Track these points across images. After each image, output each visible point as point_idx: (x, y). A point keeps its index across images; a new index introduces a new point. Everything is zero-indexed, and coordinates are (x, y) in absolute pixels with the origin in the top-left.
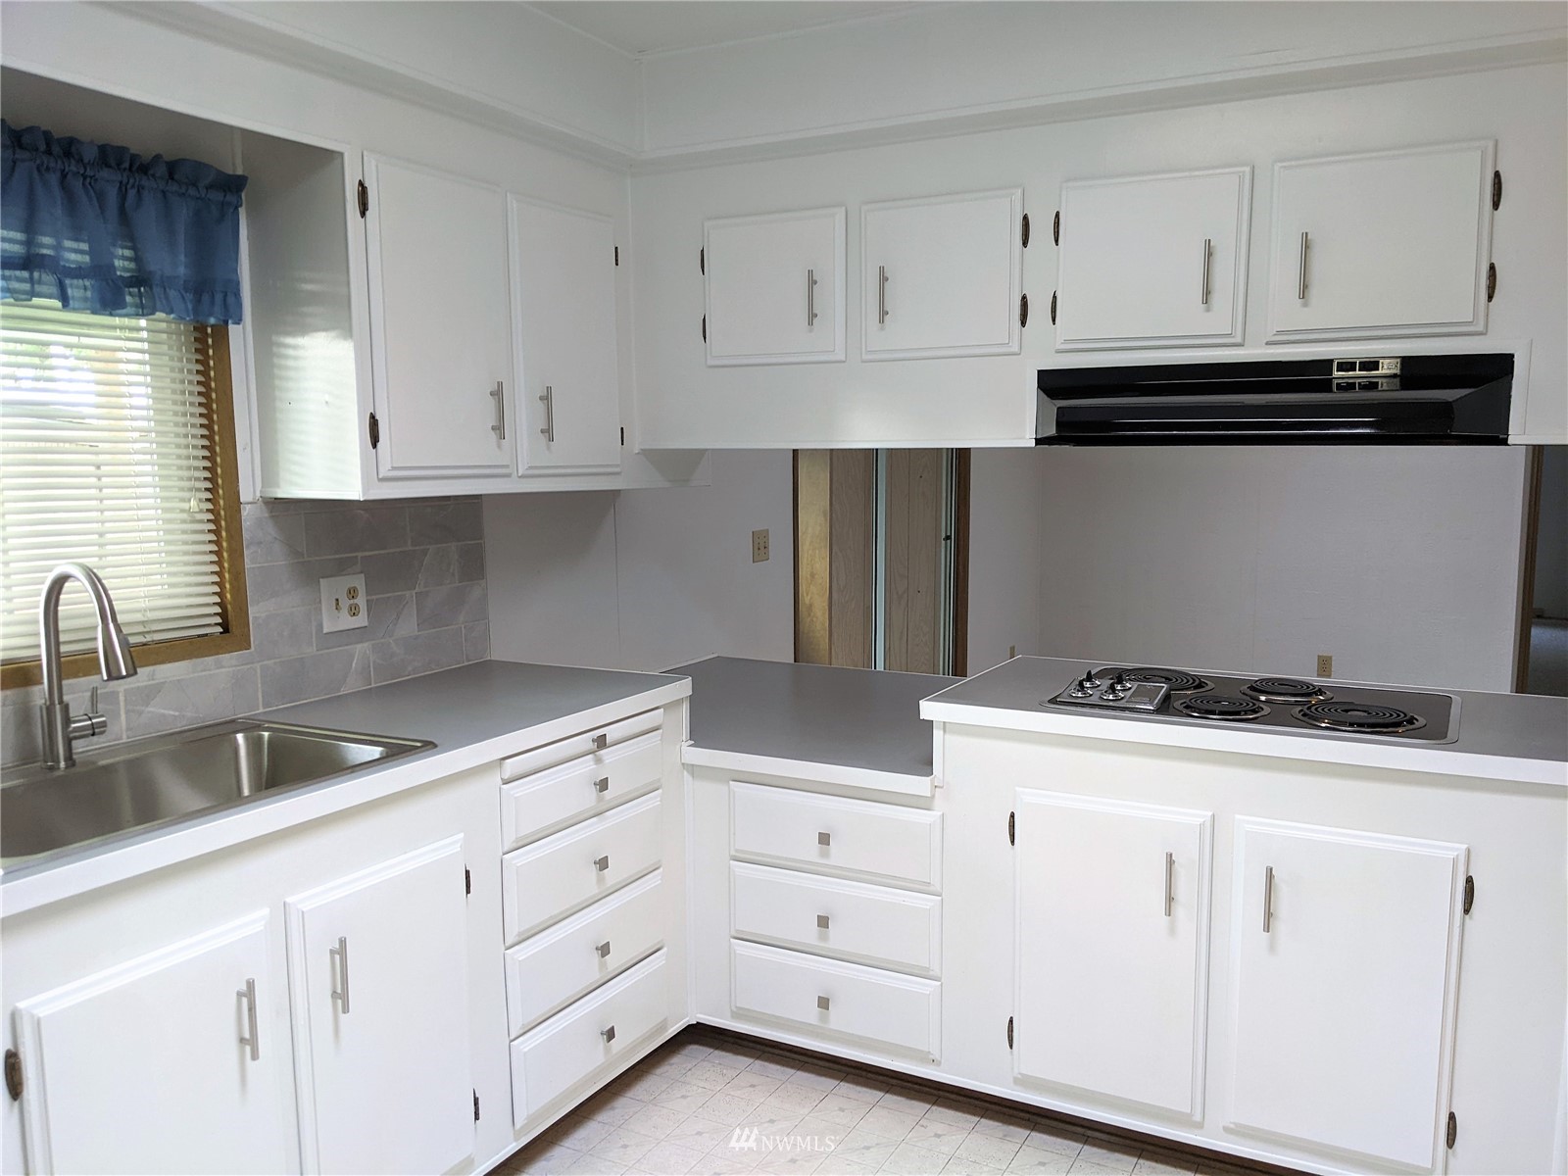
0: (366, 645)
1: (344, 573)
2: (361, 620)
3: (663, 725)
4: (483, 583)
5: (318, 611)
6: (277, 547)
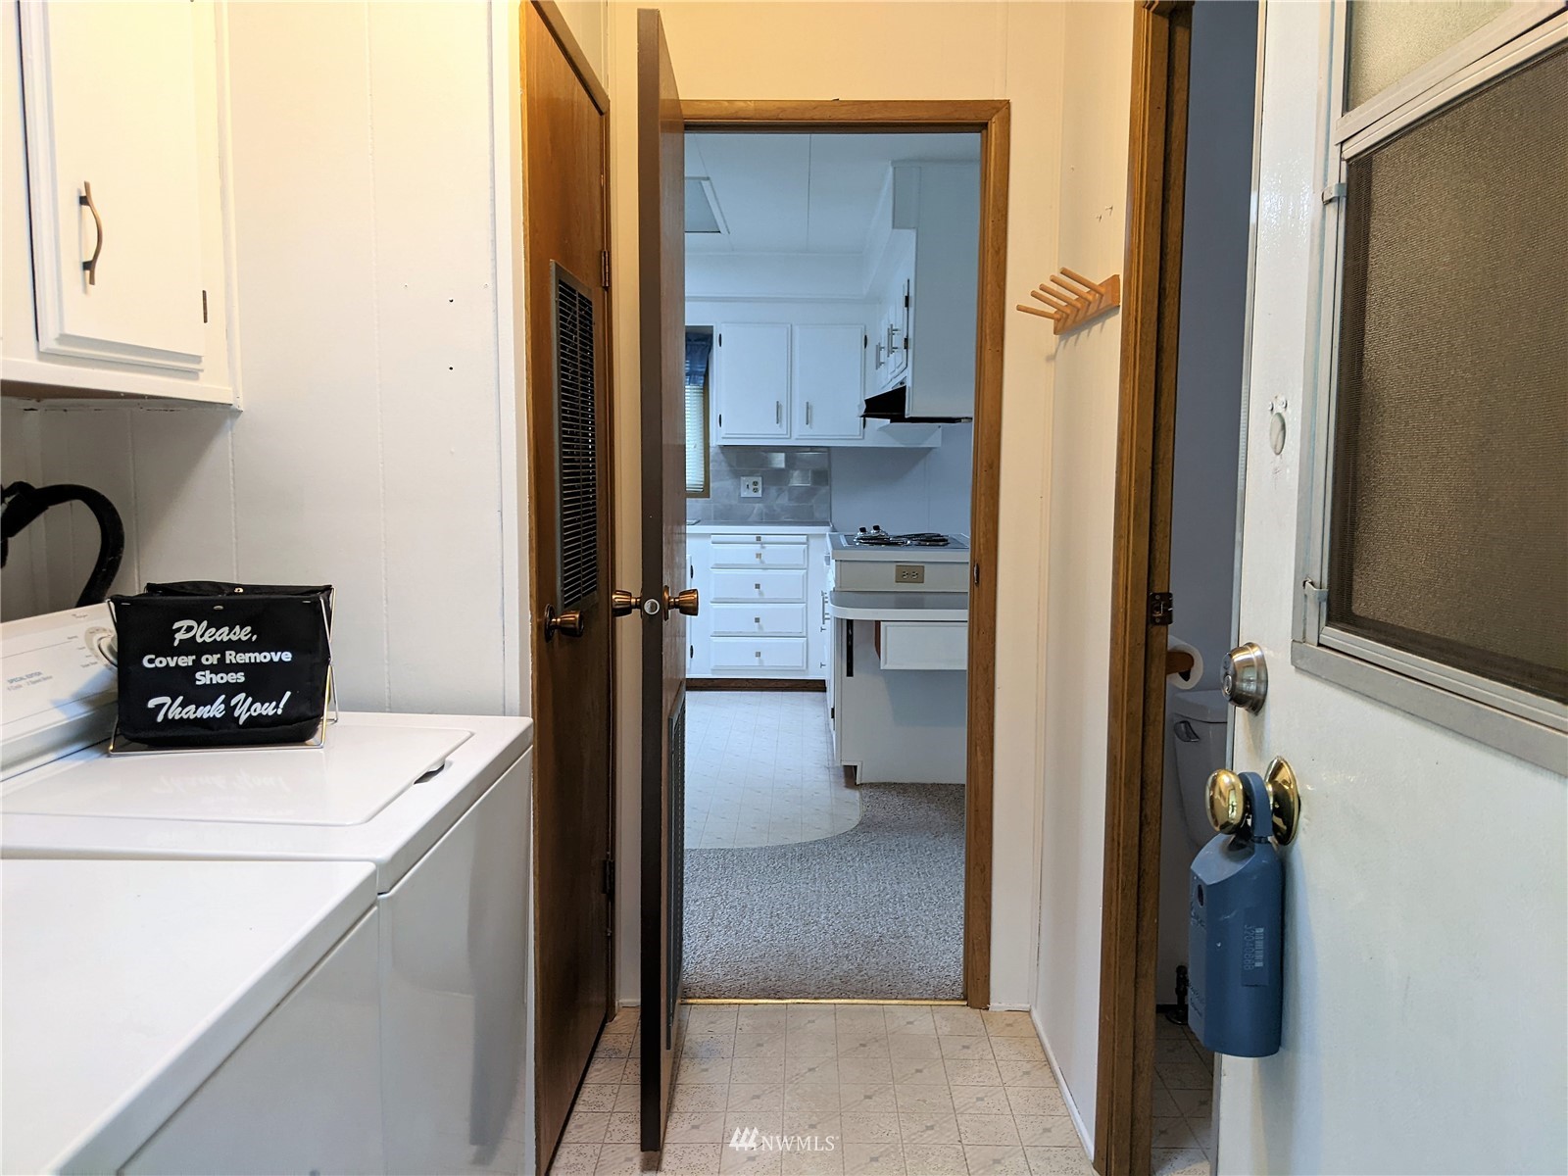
0: (762, 502)
2: (759, 494)
3: (807, 543)
4: (828, 487)
5: (740, 489)
6: (723, 464)
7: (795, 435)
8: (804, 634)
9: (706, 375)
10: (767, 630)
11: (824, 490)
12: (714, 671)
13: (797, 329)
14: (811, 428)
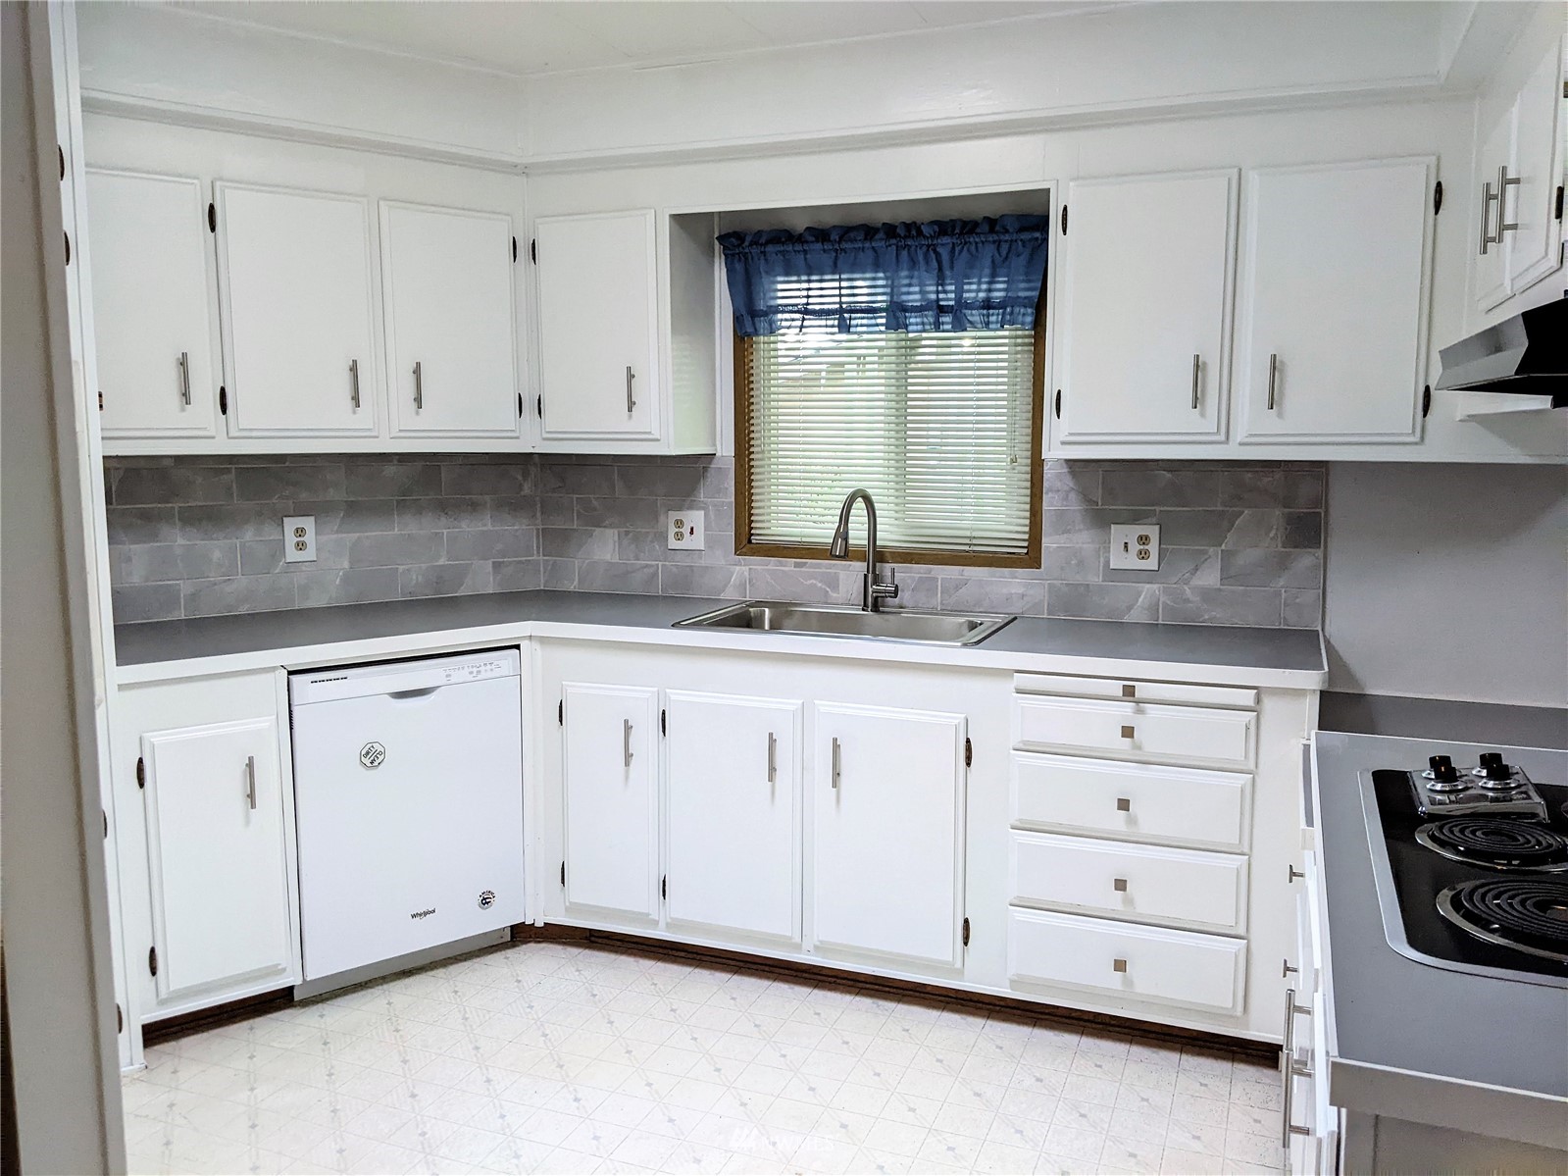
0: (1155, 586)
1: (1145, 521)
2: (1152, 563)
3: (1256, 709)
4: (1320, 553)
5: (1108, 550)
6: (1073, 496)
7: (1239, 433)
8: (1242, 931)
9: (1040, 307)
10: (1144, 908)
11: (1306, 560)
12: (1014, 984)
13: (1253, 181)
14: (1280, 415)
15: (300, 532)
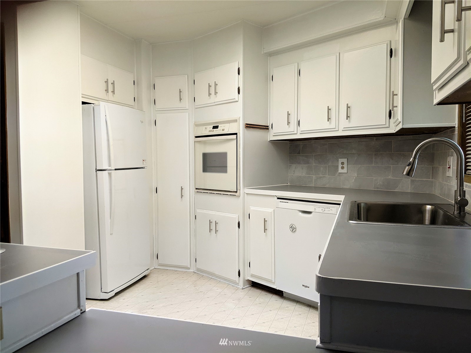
15: (343, 163)
